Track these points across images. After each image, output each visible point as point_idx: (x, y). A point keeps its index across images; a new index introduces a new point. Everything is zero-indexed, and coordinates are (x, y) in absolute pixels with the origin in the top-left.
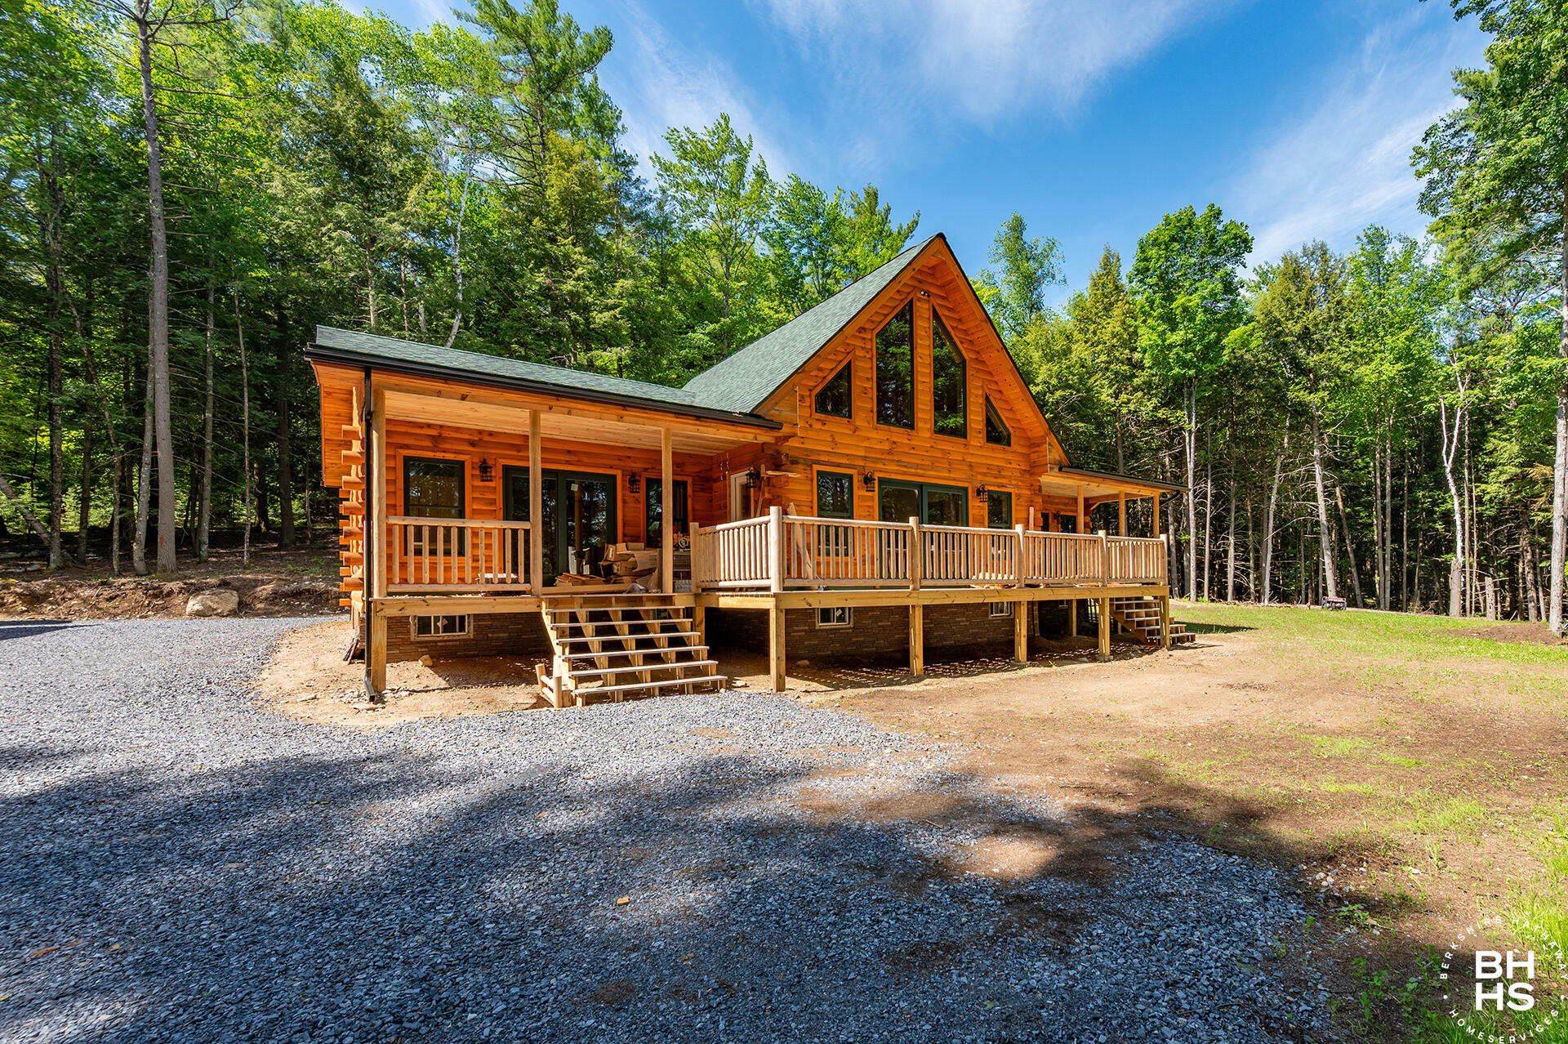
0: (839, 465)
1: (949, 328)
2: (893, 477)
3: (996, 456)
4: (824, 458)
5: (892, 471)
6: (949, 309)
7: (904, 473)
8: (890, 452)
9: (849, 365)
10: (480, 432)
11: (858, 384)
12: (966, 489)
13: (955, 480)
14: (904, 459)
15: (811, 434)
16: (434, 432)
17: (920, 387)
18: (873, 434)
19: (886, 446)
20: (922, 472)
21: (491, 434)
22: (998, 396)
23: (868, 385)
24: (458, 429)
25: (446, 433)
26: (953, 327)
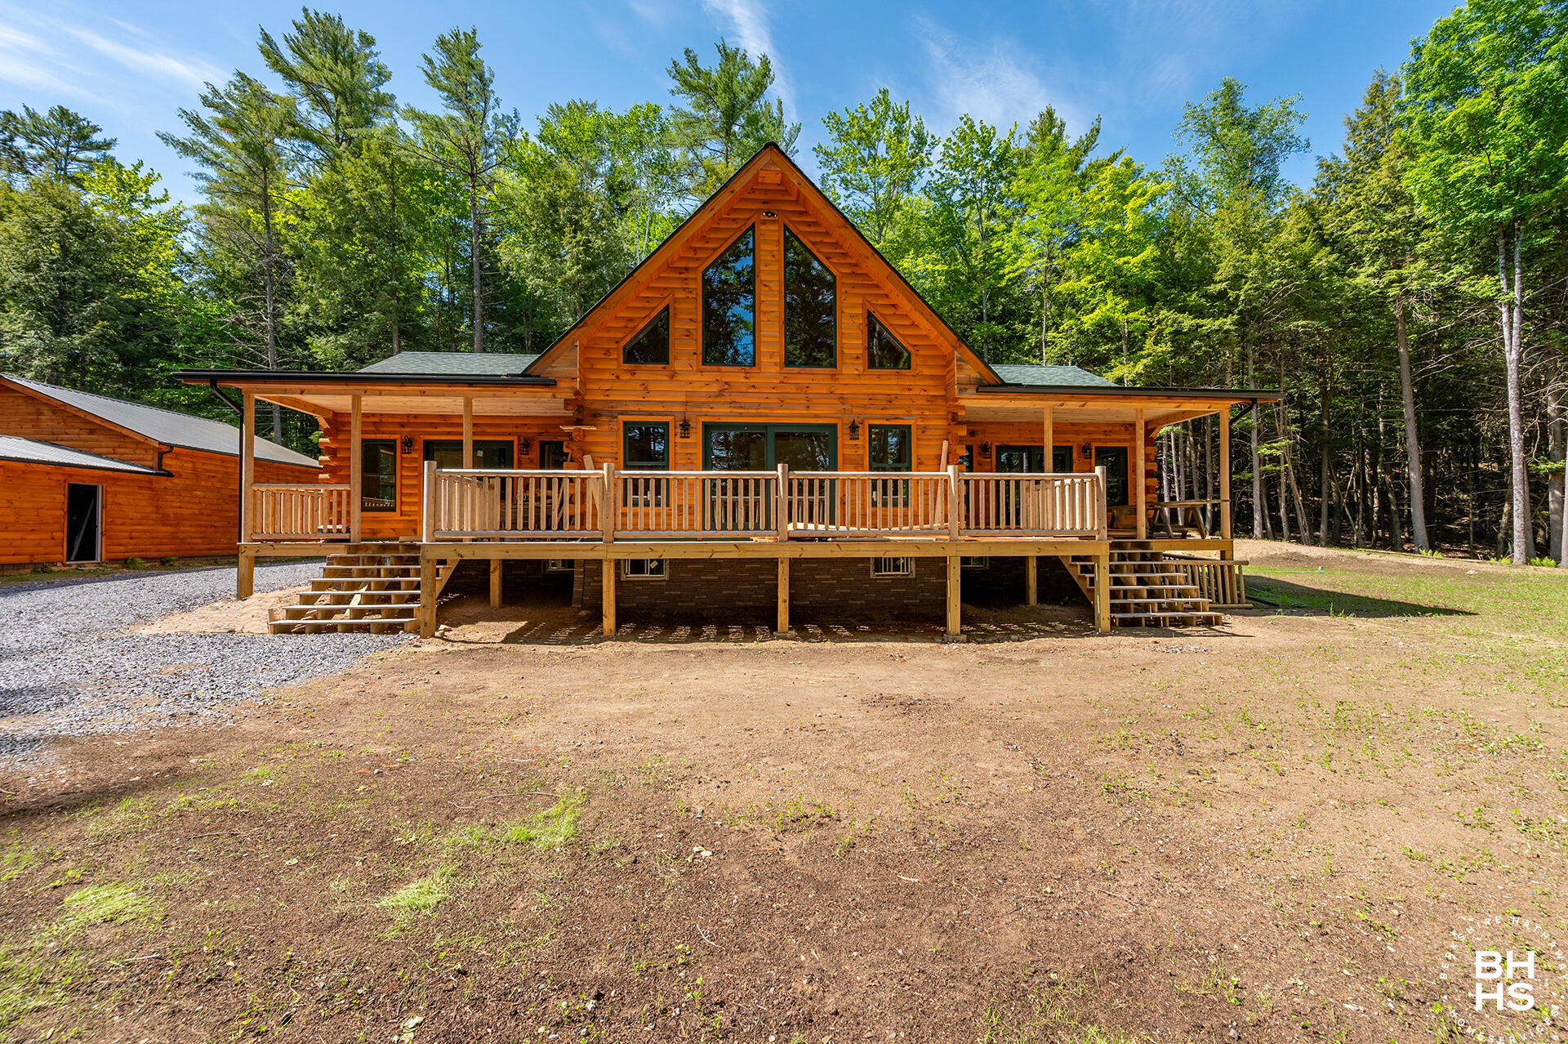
0: (650, 414)
1: (809, 245)
2: (723, 420)
3: (887, 382)
4: (632, 408)
5: (723, 413)
6: (809, 224)
7: (741, 415)
8: (720, 394)
9: (667, 309)
10: (408, 416)
11: (677, 327)
12: (834, 426)
13: (816, 416)
14: (739, 400)
15: (617, 385)
16: (376, 419)
17: (762, 318)
18: (697, 377)
19: (715, 388)
20: (767, 411)
21: (415, 416)
22: (891, 311)
23: (691, 326)
24: (392, 416)
25: (384, 420)
26: (814, 244)
